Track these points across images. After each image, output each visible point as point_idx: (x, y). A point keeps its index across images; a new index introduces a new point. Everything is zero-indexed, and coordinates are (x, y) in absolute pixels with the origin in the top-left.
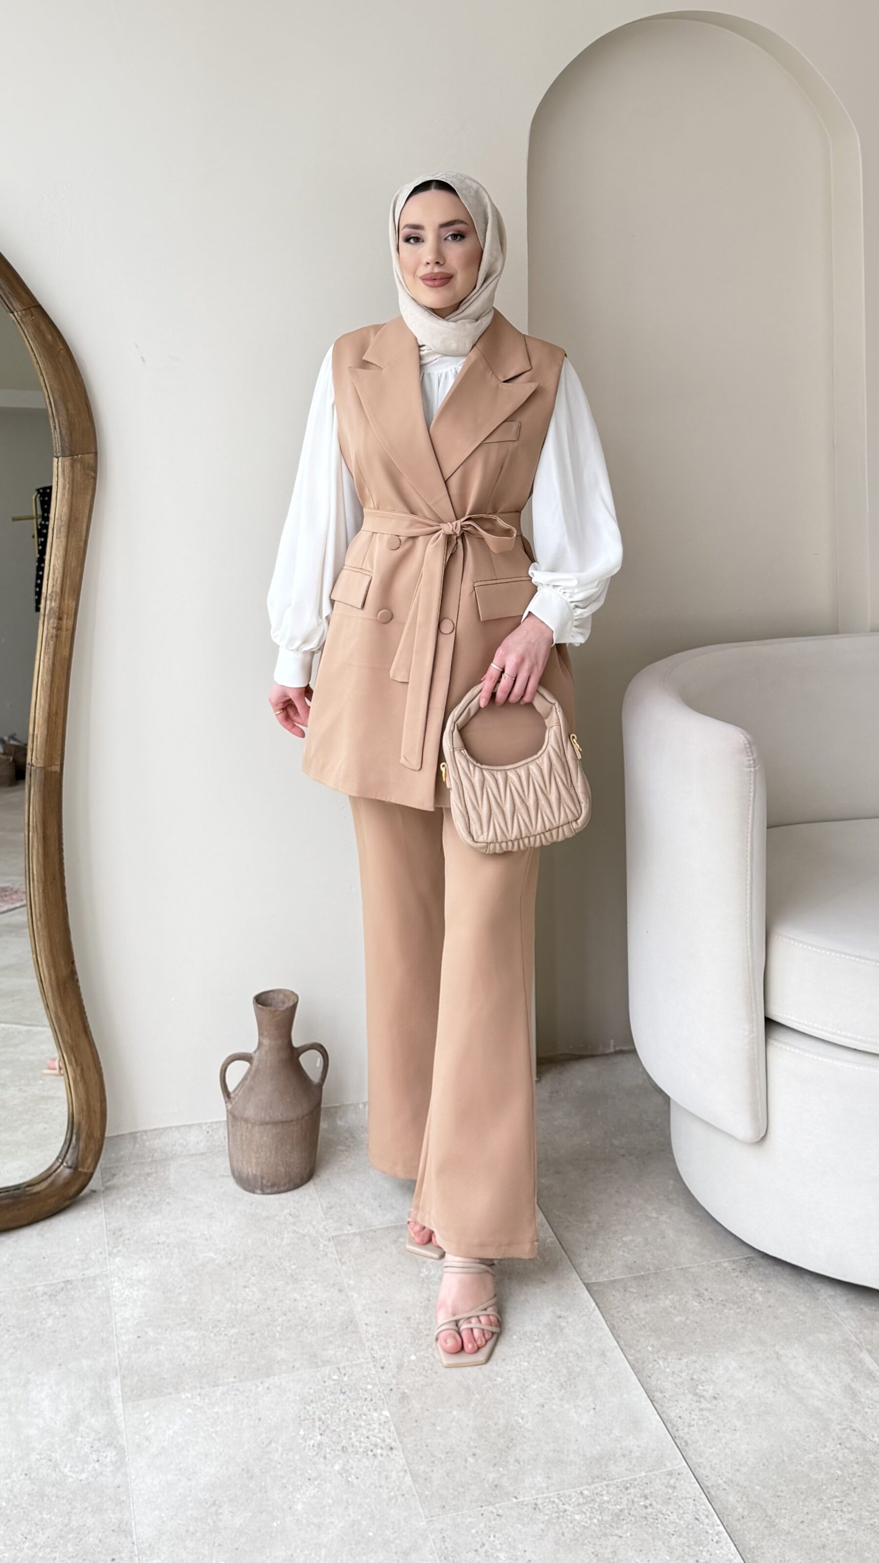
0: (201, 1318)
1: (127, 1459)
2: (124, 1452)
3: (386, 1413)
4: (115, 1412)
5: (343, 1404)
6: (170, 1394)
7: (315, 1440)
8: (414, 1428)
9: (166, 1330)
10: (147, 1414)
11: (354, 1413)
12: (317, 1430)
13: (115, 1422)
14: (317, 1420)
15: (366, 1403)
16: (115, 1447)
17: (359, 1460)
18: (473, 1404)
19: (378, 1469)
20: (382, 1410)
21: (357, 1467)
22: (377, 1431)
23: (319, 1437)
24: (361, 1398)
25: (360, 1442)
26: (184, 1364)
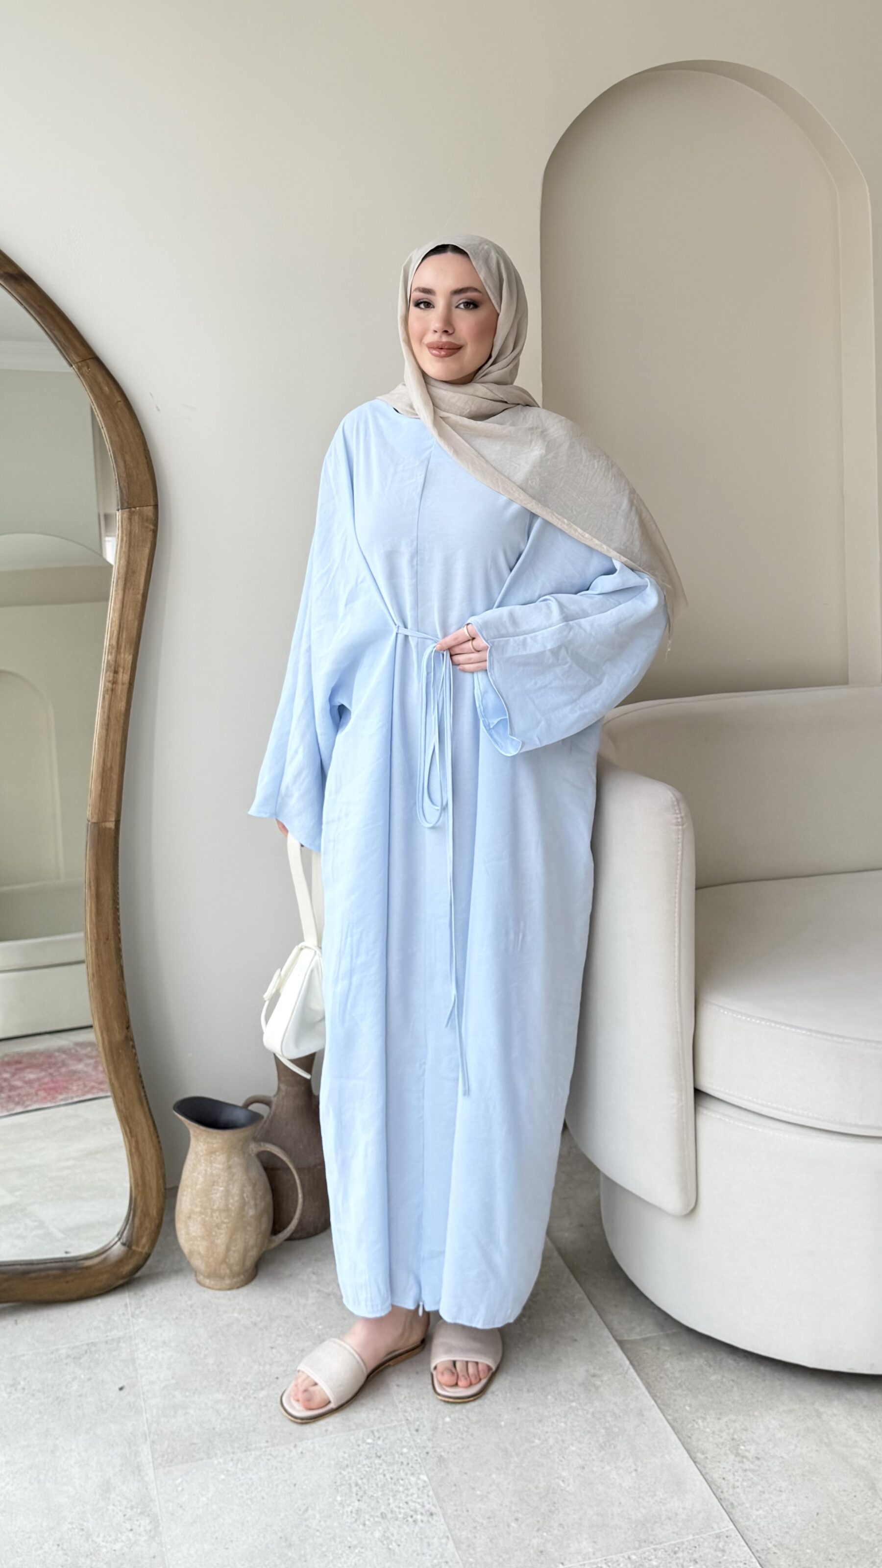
0: (229, 1381)
1: (161, 1528)
2: (158, 1520)
3: (424, 1477)
4: (146, 1479)
5: (379, 1468)
6: (202, 1459)
7: (354, 1506)
8: (454, 1492)
9: (194, 1393)
10: (180, 1480)
11: (391, 1478)
12: (354, 1495)
13: (147, 1489)
14: (353, 1485)
15: (403, 1467)
16: (148, 1515)
17: (399, 1527)
18: (512, 1467)
19: (419, 1536)
20: (419, 1474)
21: (398, 1534)
22: (415, 1496)
23: (357, 1504)
24: (397, 1462)
25: (399, 1507)
26: (214, 1429)
